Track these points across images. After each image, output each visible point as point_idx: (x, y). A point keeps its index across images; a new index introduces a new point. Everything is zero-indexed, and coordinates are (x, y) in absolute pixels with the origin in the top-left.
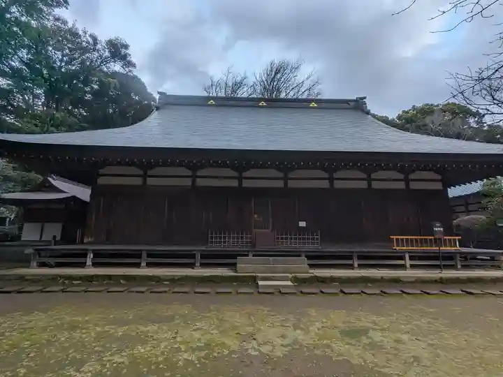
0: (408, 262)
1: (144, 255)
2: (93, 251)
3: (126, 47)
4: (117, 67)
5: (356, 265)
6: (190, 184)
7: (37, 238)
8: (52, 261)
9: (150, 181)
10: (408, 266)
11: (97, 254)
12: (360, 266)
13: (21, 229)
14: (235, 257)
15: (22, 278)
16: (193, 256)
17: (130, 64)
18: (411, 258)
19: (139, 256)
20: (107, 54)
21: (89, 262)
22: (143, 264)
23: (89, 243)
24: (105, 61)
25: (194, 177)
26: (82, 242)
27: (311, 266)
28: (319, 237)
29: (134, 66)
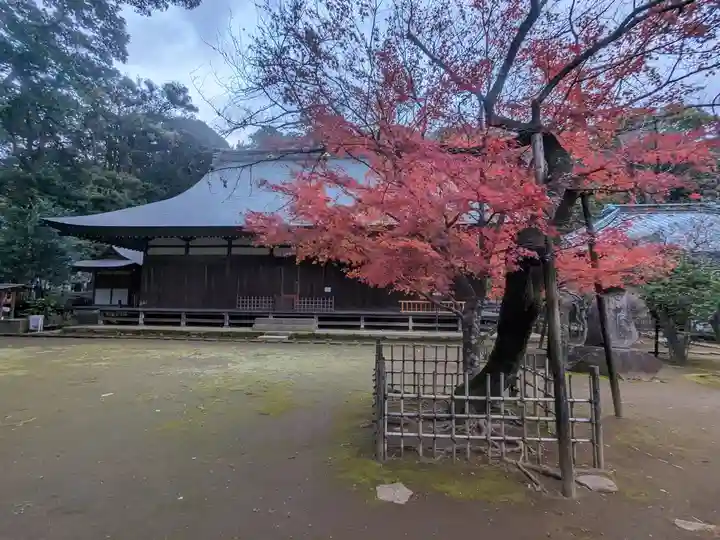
0: (411, 324)
1: (183, 316)
2: (144, 312)
3: (185, 90)
4: (177, 113)
5: (362, 326)
6: (226, 253)
7: (108, 303)
8: (114, 320)
9: (192, 251)
10: (410, 327)
11: (147, 315)
12: (367, 327)
13: (94, 294)
14: (252, 317)
15: (92, 331)
16: (222, 317)
17: (192, 108)
18: (414, 321)
19: (179, 317)
20: (165, 100)
21: (141, 321)
22: (183, 323)
23: (143, 306)
24: (165, 107)
25: (230, 246)
26: (138, 306)
27: (321, 327)
28: (333, 301)
29: (196, 110)
